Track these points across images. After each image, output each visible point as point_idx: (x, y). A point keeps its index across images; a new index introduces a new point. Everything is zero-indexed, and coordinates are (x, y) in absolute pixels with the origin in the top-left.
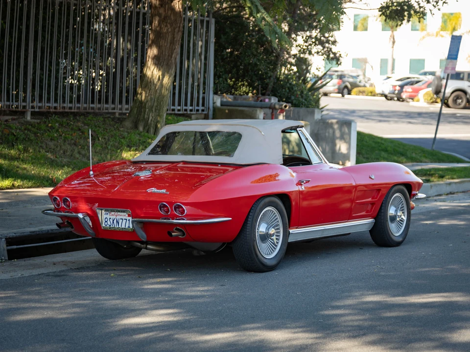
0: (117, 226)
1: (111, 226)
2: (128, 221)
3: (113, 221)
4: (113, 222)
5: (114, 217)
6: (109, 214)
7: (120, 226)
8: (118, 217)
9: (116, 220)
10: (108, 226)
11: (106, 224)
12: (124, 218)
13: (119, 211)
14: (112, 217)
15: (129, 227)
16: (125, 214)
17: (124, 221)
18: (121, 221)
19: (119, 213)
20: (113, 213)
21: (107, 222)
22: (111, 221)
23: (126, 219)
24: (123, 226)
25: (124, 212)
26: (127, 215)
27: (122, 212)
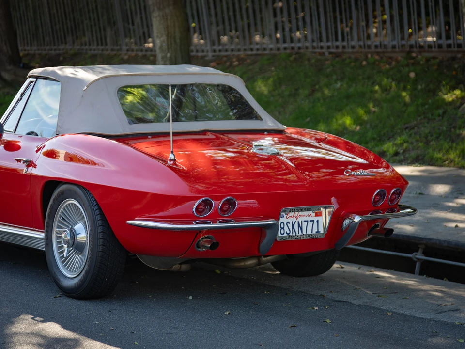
0: (300, 233)
1: (291, 234)
2: (316, 224)
3: (293, 225)
4: (293, 228)
5: (294, 220)
6: (285, 216)
7: (304, 232)
8: (300, 219)
9: (297, 223)
10: (285, 234)
11: (283, 232)
12: (309, 219)
13: (302, 211)
14: (290, 220)
15: (318, 231)
16: (311, 212)
17: (310, 224)
18: (305, 224)
19: (300, 213)
20: (291, 214)
21: (283, 228)
22: (290, 226)
23: (313, 221)
24: (309, 232)
25: (309, 210)
26: (314, 215)
27: (306, 210)
